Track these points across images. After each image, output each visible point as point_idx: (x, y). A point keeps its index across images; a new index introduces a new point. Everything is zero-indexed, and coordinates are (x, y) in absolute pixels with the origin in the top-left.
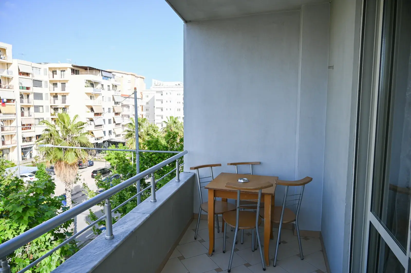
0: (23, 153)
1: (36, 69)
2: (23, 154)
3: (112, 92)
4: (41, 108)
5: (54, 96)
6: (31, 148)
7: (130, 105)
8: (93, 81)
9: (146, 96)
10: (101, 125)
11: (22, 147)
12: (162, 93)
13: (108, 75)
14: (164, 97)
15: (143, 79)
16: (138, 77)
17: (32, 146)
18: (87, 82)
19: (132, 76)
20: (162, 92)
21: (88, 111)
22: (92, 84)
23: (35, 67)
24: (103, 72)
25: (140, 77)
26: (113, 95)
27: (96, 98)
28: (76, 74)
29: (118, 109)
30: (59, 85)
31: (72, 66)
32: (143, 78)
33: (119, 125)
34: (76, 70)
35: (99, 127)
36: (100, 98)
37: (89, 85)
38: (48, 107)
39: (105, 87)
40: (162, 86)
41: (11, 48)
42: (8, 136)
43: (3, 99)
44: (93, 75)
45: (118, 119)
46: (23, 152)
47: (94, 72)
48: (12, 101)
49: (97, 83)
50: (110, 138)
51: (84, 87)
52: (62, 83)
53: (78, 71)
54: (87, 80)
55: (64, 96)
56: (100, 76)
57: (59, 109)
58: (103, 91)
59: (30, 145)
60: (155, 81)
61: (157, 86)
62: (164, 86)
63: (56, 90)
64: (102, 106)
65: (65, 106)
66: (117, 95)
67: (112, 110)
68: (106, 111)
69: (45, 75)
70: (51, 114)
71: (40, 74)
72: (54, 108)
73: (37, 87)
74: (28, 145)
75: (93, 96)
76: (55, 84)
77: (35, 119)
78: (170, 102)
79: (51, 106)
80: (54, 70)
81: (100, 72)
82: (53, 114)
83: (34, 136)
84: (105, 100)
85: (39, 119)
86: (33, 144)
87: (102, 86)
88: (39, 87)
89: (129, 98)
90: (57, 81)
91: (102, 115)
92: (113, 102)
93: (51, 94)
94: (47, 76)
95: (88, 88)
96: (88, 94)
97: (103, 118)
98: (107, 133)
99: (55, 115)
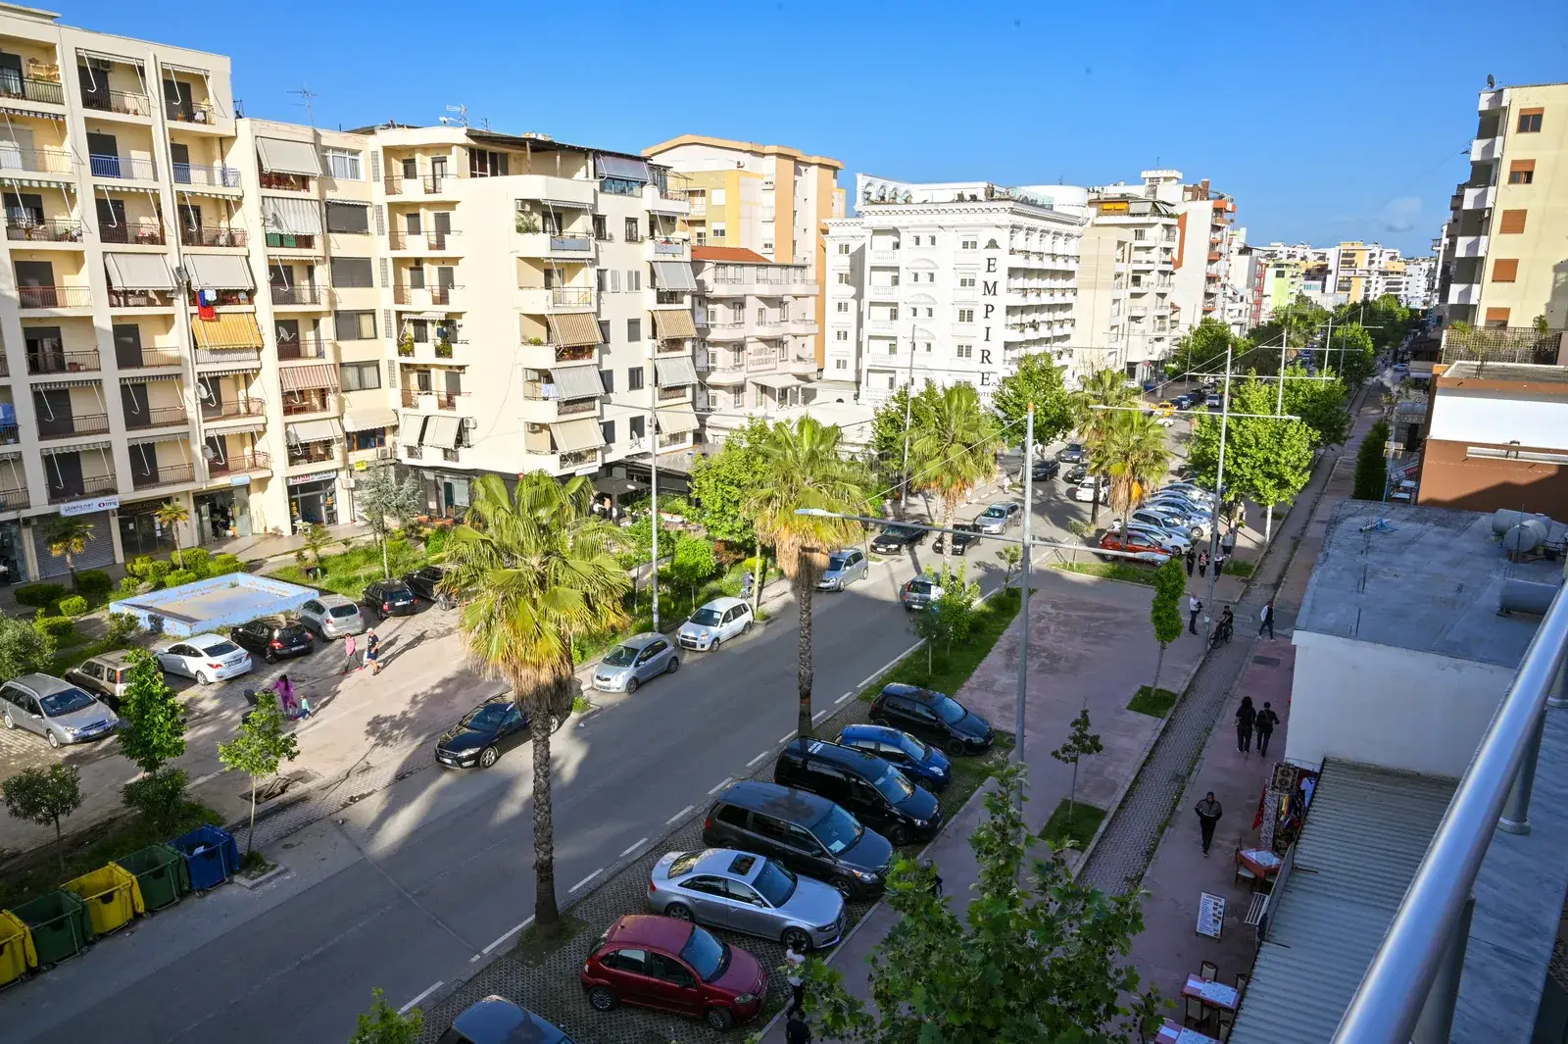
0: (297, 505)
1: (337, 154)
2: (295, 508)
3: (648, 249)
4: (366, 321)
5: (412, 270)
6: (330, 482)
7: (746, 300)
8: (549, 203)
9: (841, 246)
10: (591, 399)
11: (292, 482)
12: (899, 237)
13: (626, 170)
14: (905, 258)
15: (830, 172)
16: (810, 164)
17: (333, 475)
18: (528, 209)
19: (781, 161)
20: (895, 232)
21: (533, 338)
22: (557, 216)
23: (335, 149)
24: (602, 161)
25: (822, 165)
26: (651, 259)
27: (571, 282)
28: (494, 173)
29: (673, 321)
30: (427, 221)
31: (472, 137)
32: (835, 169)
33: (681, 392)
34: (493, 155)
35: (580, 407)
36: (586, 277)
37: (538, 220)
38: (387, 312)
39: (615, 227)
40: (905, 207)
41: (228, 70)
42: (242, 436)
43: (202, 291)
44: (556, 176)
45: (675, 367)
46: (296, 500)
47: (558, 160)
48: (242, 296)
49: (574, 212)
50: (637, 450)
51: (515, 230)
52: (436, 215)
53: (505, 156)
54: (525, 201)
55: (447, 271)
56: (587, 176)
57: (429, 325)
58: (602, 245)
59: (326, 472)
60: (869, 184)
61: (876, 208)
62: (908, 207)
63: (416, 246)
64: (598, 314)
65: (448, 315)
66: (673, 259)
67: (645, 329)
68: (618, 332)
69: (376, 179)
70: (400, 345)
71: (355, 175)
72: (409, 321)
73: (345, 232)
74: (316, 474)
75: (559, 271)
76: (414, 218)
77: (342, 365)
78: (929, 277)
79: (399, 314)
80: (407, 157)
81: (586, 158)
82: (404, 349)
83: (340, 434)
84: (614, 286)
85: (360, 366)
86: (337, 470)
87: (599, 221)
88: (356, 233)
89: (742, 265)
90: (418, 205)
91: (596, 352)
92: (654, 293)
93: (399, 262)
94: (381, 186)
95: (530, 235)
96: (533, 261)
97: (599, 365)
98: (622, 430)
99: (412, 350)
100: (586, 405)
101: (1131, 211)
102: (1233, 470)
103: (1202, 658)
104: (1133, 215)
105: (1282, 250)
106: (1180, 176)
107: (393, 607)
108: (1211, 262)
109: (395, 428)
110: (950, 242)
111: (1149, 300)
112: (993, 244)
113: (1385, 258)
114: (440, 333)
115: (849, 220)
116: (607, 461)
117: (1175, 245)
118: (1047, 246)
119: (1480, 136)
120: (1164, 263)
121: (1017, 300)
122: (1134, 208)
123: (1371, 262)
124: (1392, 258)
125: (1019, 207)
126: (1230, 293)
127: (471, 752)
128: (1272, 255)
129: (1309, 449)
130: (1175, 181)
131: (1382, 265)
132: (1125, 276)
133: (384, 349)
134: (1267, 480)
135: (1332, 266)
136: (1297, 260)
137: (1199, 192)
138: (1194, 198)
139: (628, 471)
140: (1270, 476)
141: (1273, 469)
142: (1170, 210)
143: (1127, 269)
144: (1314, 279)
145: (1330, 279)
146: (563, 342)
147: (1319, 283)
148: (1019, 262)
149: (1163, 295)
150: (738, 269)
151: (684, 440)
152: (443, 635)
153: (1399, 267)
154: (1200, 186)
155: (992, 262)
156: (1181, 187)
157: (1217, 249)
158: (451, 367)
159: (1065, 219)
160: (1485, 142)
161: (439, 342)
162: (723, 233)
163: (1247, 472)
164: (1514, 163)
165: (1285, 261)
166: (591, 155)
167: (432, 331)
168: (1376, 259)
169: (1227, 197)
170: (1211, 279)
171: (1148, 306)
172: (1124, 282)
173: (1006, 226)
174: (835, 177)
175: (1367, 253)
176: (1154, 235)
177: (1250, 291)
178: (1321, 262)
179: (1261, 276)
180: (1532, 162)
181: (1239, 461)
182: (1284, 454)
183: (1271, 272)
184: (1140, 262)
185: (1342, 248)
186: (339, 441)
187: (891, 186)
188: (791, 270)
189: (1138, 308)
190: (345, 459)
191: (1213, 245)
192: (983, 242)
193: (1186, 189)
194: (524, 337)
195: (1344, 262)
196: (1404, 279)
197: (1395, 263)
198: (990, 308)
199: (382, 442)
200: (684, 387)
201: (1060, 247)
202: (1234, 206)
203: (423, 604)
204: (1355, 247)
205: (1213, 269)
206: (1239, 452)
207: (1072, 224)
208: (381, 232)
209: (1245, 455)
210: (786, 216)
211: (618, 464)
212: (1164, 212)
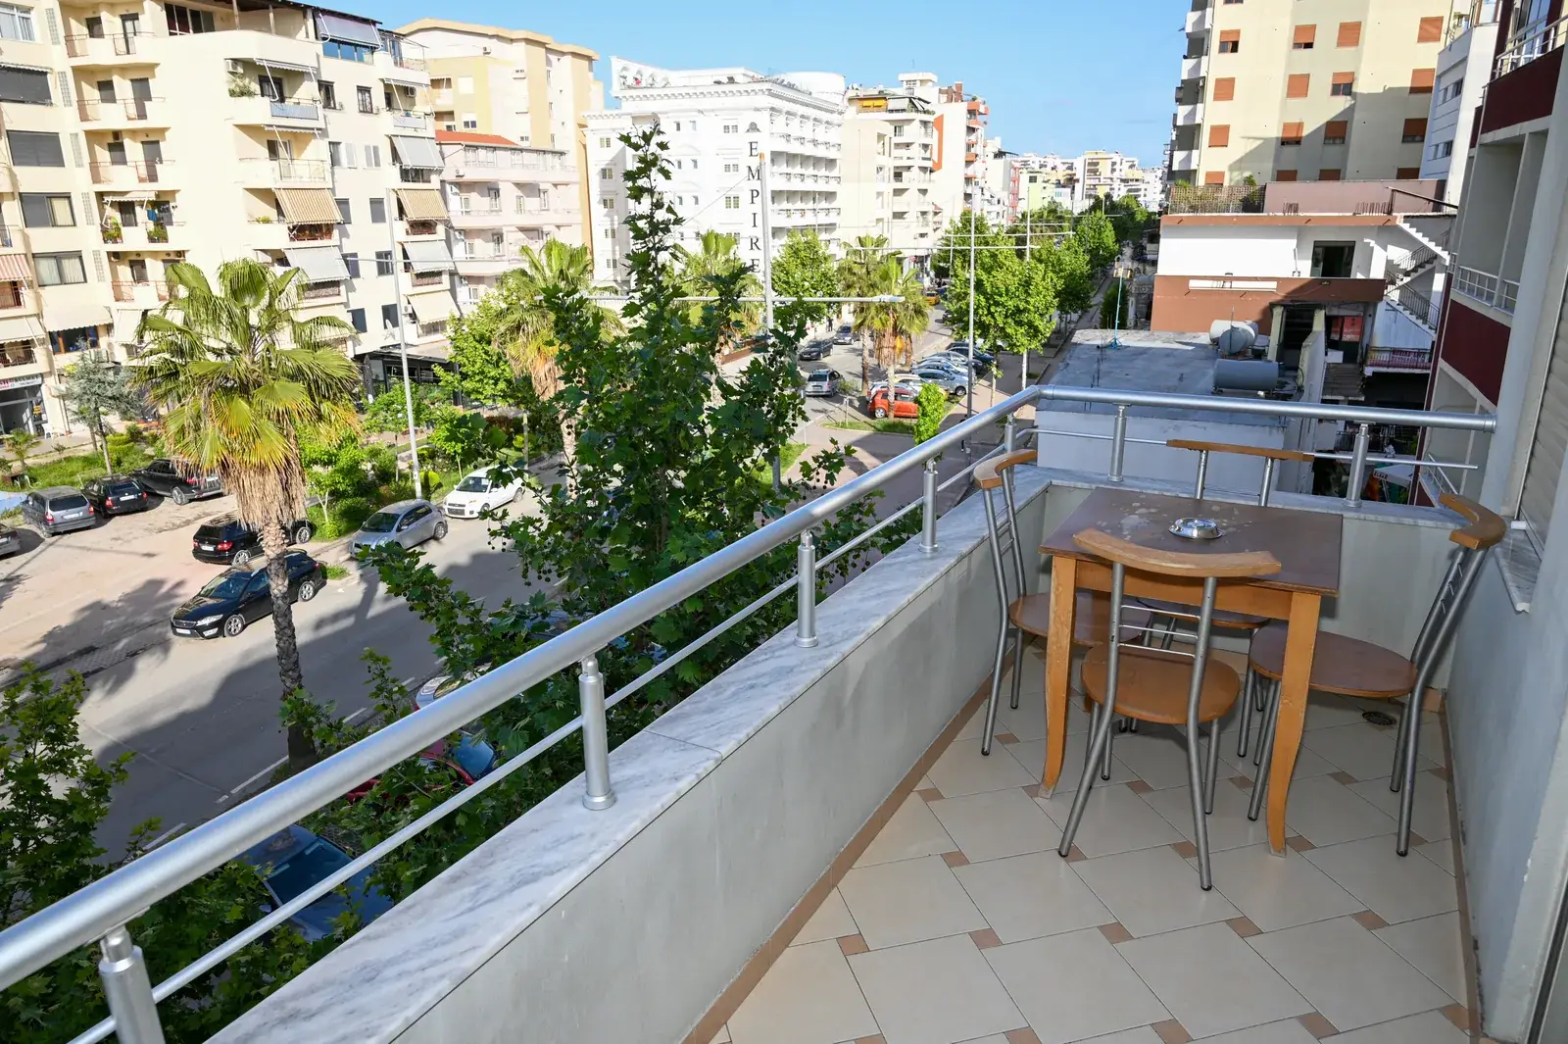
3: (386, 122)
4: (60, 207)
5: (109, 145)
6: (36, 389)
7: (501, 186)
8: (265, 64)
9: (602, 140)
10: (335, 284)
12: (659, 122)
13: (352, 32)
15: (586, 63)
16: (563, 54)
17: (38, 381)
18: (240, 70)
19: (531, 48)
20: (654, 116)
21: (262, 217)
22: (276, 81)
24: (323, 20)
25: (575, 54)
26: (390, 134)
27: (300, 154)
28: (198, 30)
29: (422, 202)
30: (123, 87)
32: (589, 59)
33: (437, 279)
34: (195, 13)
35: (323, 291)
36: (318, 149)
37: (253, 83)
38: (85, 195)
39: (345, 93)
44: (269, 31)
45: (428, 252)
47: (271, 15)
49: (297, 76)
50: (390, 342)
51: (228, 94)
52: (132, 80)
53: (209, 12)
54: (236, 61)
55: (152, 144)
56: (307, 37)
57: (138, 209)
58: (330, 113)
59: (29, 377)
60: (625, 69)
61: (634, 93)
62: (667, 91)
63: (113, 116)
64: (333, 190)
65: (159, 194)
66: (415, 134)
67: (392, 209)
68: (360, 212)
69: (55, 41)
70: (104, 231)
71: (29, 35)
72: (113, 204)
73: (23, 102)
74: (16, 379)
75: (285, 144)
76: (106, 87)
77: (34, 256)
78: (692, 164)
79: (100, 195)
80: (90, 15)
81: (305, 17)
82: (110, 235)
83: (42, 334)
84: (350, 161)
85: (58, 257)
86: (42, 375)
87: (326, 88)
88: (35, 103)
89: (495, 149)
90: (109, 69)
91: (336, 233)
92: (396, 171)
93: (93, 136)
94: (62, 48)
95: (245, 99)
96: (250, 130)
97: (340, 247)
98: (374, 318)
99: (119, 236)
100: (330, 291)
101: (890, 108)
102: (987, 320)
103: (965, 488)
104: (892, 111)
105: (1035, 162)
106: (934, 78)
107: (117, 502)
108: (969, 163)
109: (109, 327)
110: (711, 125)
111: (912, 195)
112: (753, 127)
113: (1126, 165)
114: (151, 216)
115: (608, 112)
116: (357, 353)
117: (933, 141)
118: (807, 131)
119: (1194, 9)
120: (924, 159)
121: (782, 185)
122: (892, 104)
123: (1113, 170)
124: (1131, 167)
125: (777, 89)
126: (987, 196)
127: (213, 619)
128: (1025, 163)
129: (1055, 298)
130: (930, 84)
131: (1123, 173)
132: (886, 169)
133: (86, 237)
134: (1018, 328)
135: (1079, 175)
136: (1048, 169)
137: (953, 95)
138: (950, 100)
139: (384, 363)
140: (1019, 323)
141: (1025, 317)
142: (927, 107)
143: (890, 164)
144: (1064, 187)
145: (1078, 187)
146: (296, 220)
147: (1069, 190)
148: (782, 146)
149: (924, 192)
150: (490, 154)
151: (444, 329)
152: (179, 526)
153: (1137, 174)
154: (954, 88)
155: (754, 146)
156: (937, 89)
157: (973, 150)
158: (168, 254)
159: (825, 106)
160: (1199, 13)
161: (151, 226)
162: (474, 124)
163: (1000, 322)
164: (1223, 33)
165: (1037, 169)
166: (309, 14)
167: (141, 214)
168: (1117, 167)
169: (979, 100)
170: (968, 180)
171: (911, 202)
172: (886, 175)
173: (764, 109)
174: (591, 70)
175: (1109, 162)
176: (913, 132)
177: (1006, 193)
178: (1069, 172)
179: (1016, 180)
180: (1238, 32)
181: (992, 309)
182: (1032, 301)
183: (1025, 177)
184: (901, 158)
185: (1087, 157)
186: (42, 342)
187: (647, 71)
188: (549, 156)
189: (900, 204)
190: (51, 363)
191: (969, 146)
192: (744, 126)
193: (941, 91)
194: (250, 216)
195: (1089, 171)
196: (1142, 186)
197: (1134, 170)
198: (755, 194)
199: (95, 344)
200: (439, 274)
201: (821, 134)
202: (986, 109)
203: (154, 501)
204: (1099, 156)
205: (970, 171)
206: (991, 299)
207: (832, 112)
208: (68, 103)
209: (997, 304)
210: (541, 108)
211: (374, 356)
212: (920, 108)
